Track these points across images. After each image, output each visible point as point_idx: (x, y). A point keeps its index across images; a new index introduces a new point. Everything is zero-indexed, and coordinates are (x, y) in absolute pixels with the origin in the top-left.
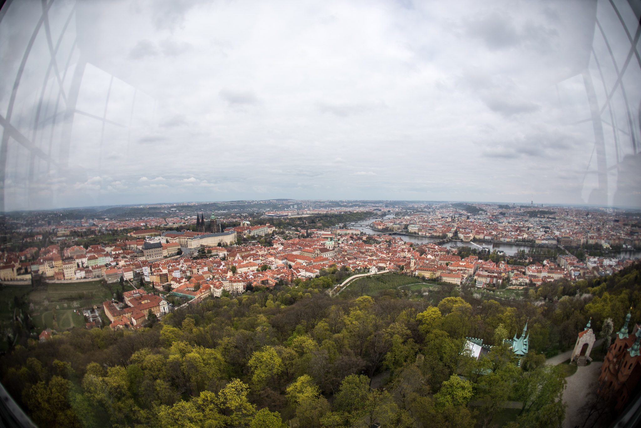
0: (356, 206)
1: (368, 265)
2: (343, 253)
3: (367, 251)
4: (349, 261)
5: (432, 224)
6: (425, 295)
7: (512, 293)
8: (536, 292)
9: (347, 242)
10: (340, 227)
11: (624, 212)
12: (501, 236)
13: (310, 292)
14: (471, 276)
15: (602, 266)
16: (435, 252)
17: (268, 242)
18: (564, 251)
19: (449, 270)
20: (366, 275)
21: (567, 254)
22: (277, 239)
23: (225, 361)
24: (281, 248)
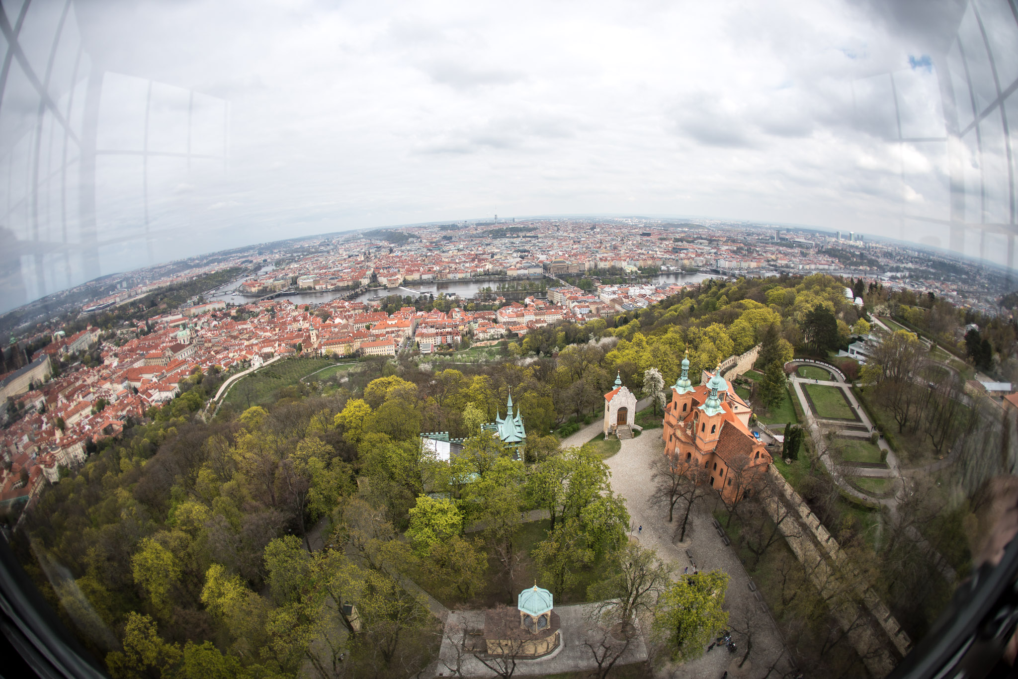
0: (214, 263)
1: (248, 355)
2: (206, 345)
3: (241, 332)
4: (219, 356)
5: (335, 269)
6: (344, 383)
7: (481, 353)
8: (521, 345)
9: (209, 325)
10: (194, 302)
11: (659, 222)
12: (448, 271)
13: (174, 424)
14: (409, 338)
15: (627, 297)
16: (346, 311)
17: (95, 359)
18: (558, 282)
19: (373, 335)
20: (247, 372)
21: (563, 286)
22: (106, 348)
23: (107, 590)
24: (115, 362)
